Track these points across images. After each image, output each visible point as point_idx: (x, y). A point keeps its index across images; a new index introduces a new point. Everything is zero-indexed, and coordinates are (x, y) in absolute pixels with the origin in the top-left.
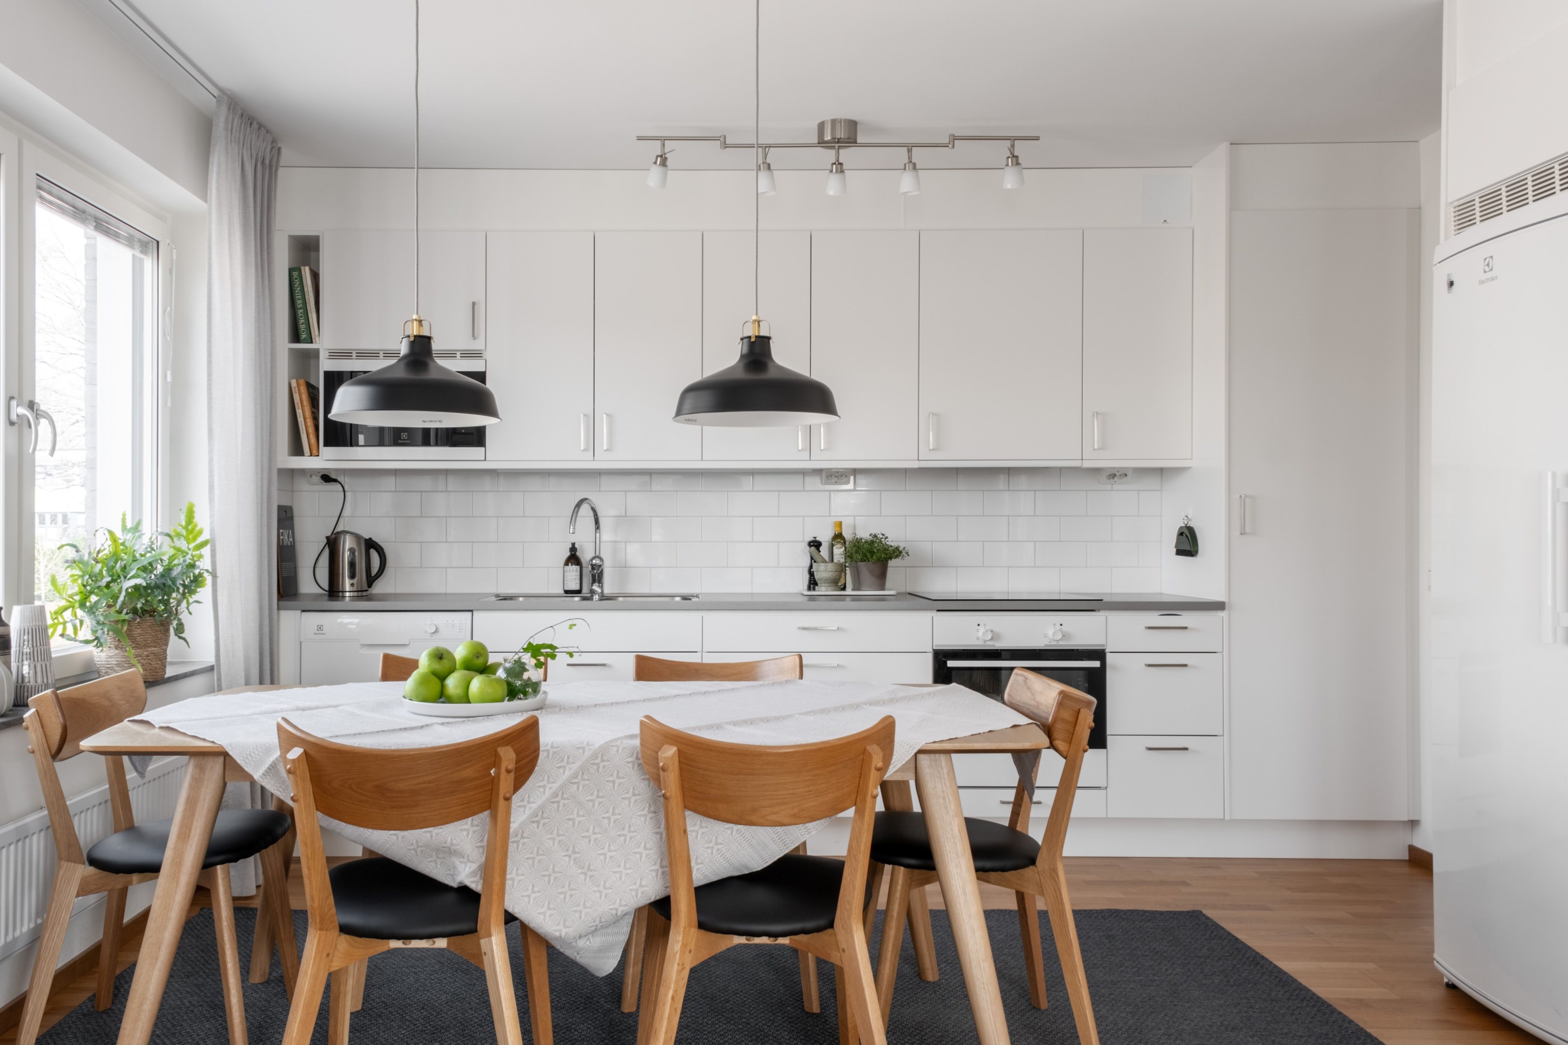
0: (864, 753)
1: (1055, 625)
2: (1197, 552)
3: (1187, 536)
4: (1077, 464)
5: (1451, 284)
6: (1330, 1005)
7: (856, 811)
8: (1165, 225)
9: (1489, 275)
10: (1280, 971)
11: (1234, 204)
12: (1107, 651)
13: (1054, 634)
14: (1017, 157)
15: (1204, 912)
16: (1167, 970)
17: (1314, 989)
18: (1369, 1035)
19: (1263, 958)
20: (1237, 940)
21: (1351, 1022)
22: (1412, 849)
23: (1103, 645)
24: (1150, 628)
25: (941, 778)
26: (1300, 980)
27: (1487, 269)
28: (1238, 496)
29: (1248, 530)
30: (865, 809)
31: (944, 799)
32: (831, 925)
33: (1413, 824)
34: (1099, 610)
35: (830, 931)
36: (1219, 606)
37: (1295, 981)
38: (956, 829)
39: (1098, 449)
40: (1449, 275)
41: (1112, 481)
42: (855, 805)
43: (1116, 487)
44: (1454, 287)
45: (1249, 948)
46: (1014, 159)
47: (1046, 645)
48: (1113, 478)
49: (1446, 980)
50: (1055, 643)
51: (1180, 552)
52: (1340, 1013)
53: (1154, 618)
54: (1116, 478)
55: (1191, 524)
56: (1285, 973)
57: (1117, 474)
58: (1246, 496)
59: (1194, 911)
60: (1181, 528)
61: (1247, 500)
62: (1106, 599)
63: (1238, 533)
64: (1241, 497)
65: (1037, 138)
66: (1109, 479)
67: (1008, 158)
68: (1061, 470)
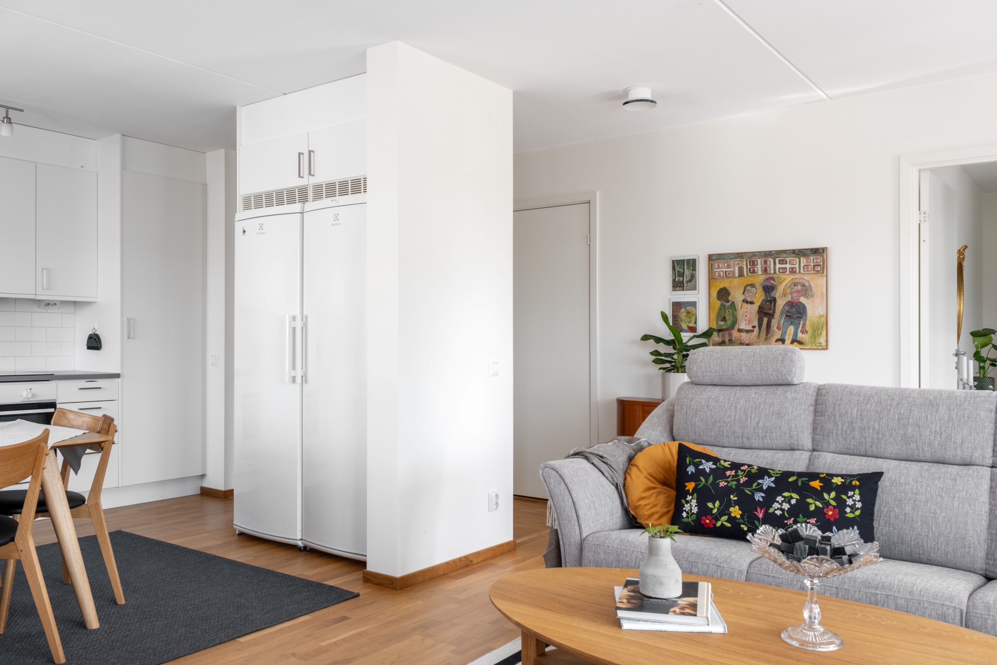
0: (39, 448)
1: (27, 389)
2: (101, 347)
3: (95, 339)
4: (33, 297)
5: (244, 232)
6: (198, 551)
7: (32, 478)
8: (82, 168)
9: (261, 231)
10: (172, 544)
11: (124, 167)
12: (57, 402)
13: (27, 394)
14: (10, 119)
15: (123, 530)
16: (120, 556)
17: (190, 547)
18: (219, 557)
19: (161, 542)
20: (145, 538)
21: (210, 554)
22: (202, 489)
23: (55, 400)
24: (81, 389)
25: (50, 463)
26: (182, 546)
27: (260, 228)
28: (126, 319)
29: (131, 336)
30: (39, 476)
31: (53, 472)
32: (13, 540)
33: (203, 476)
34: (52, 380)
35: (11, 543)
36: (117, 376)
37: (179, 546)
38: (60, 487)
39: (46, 289)
40: (243, 227)
41: (47, 307)
42: (32, 474)
43: (48, 311)
44: (245, 233)
45: (153, 539)
46: (8, 120)
47: (21, 401)
48: (48, 305)
49: (237, 532)
50: (27, 400)
51: (89, 348)
52: (204, 553)
53: (83, 383)
54: (50, 306)
55: (97, 333)
56: (174, 545)
57: (51, 303)
58: (131, 319)
59: (118, 531)
60: (91, 334)
61: (131, 321)
62: (56, 374)
63: (126, 338)
64: (128, 319)
65: (22, 111)
66: (45, 306)
67: (4, 118)
68: (15, 299)
